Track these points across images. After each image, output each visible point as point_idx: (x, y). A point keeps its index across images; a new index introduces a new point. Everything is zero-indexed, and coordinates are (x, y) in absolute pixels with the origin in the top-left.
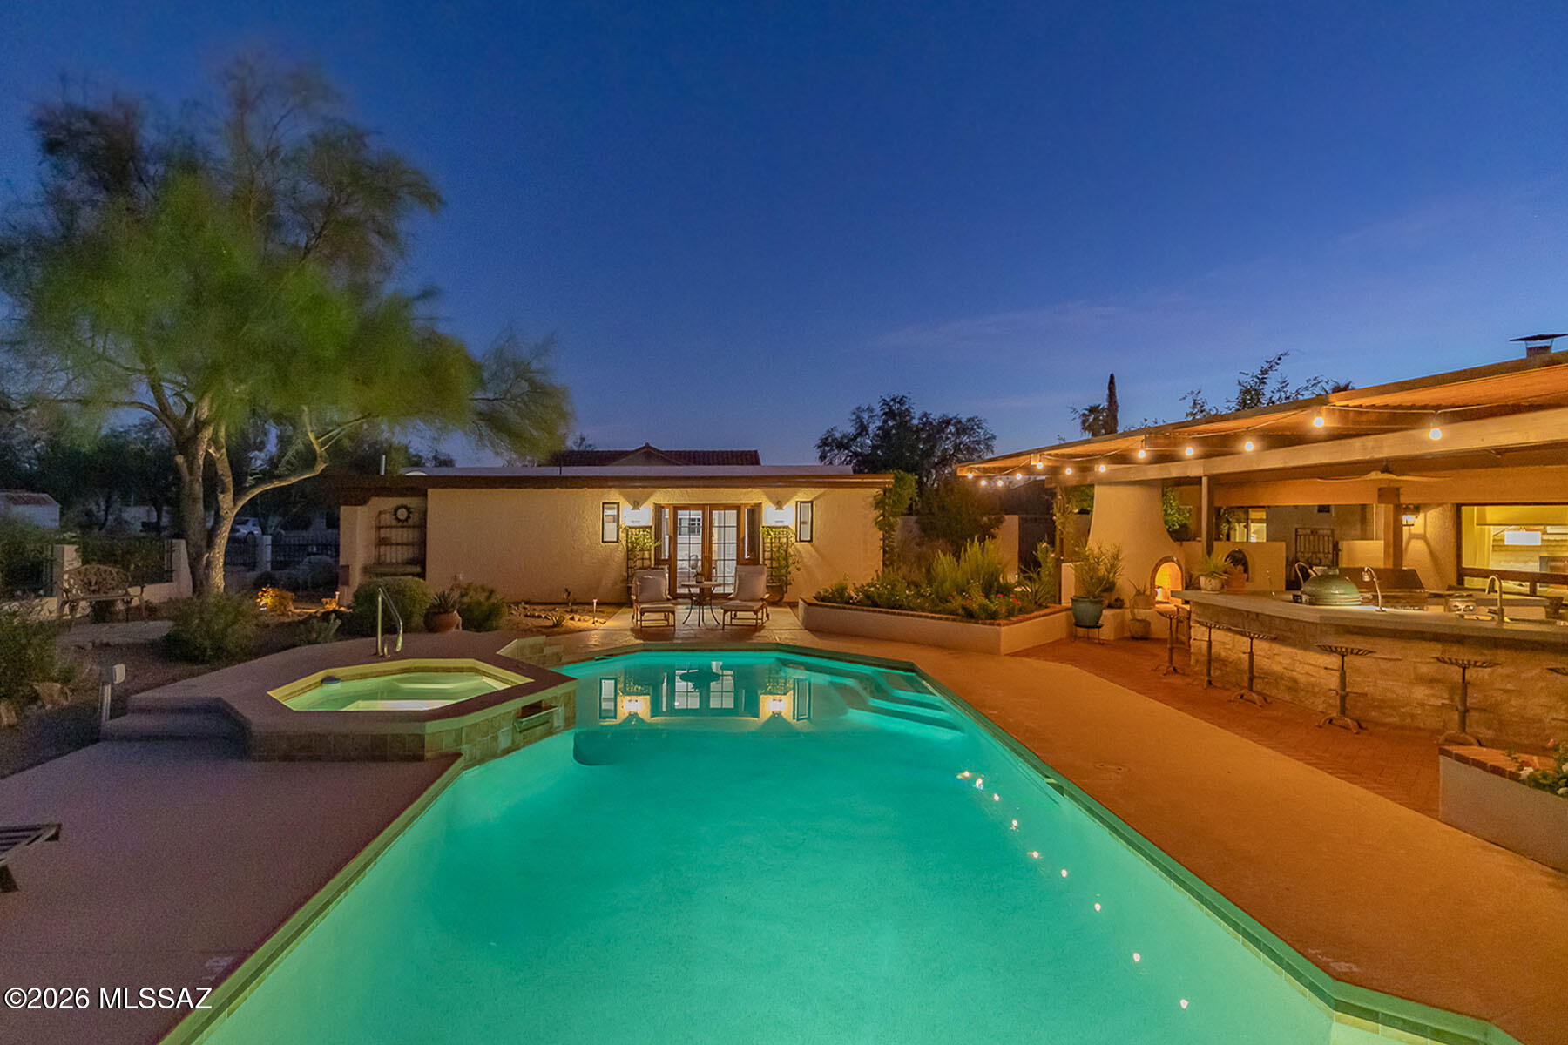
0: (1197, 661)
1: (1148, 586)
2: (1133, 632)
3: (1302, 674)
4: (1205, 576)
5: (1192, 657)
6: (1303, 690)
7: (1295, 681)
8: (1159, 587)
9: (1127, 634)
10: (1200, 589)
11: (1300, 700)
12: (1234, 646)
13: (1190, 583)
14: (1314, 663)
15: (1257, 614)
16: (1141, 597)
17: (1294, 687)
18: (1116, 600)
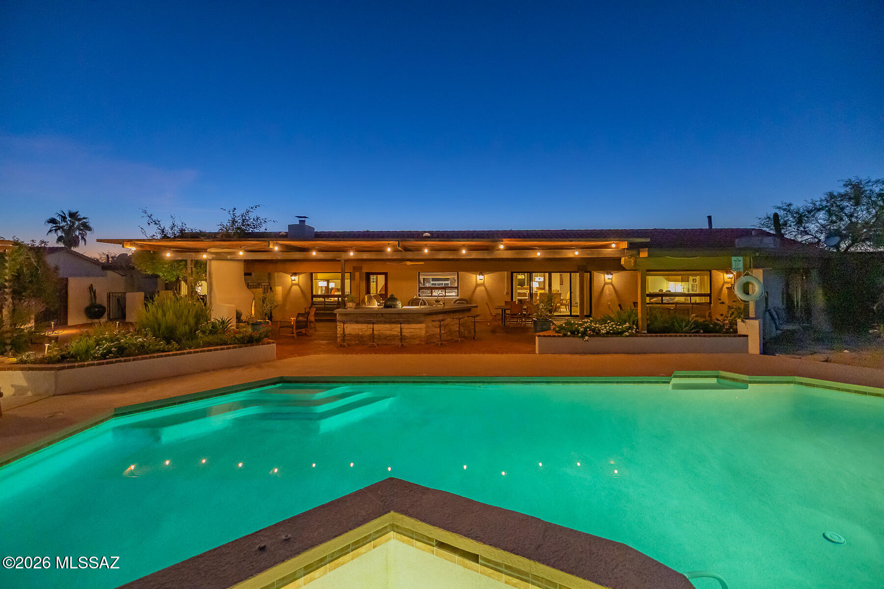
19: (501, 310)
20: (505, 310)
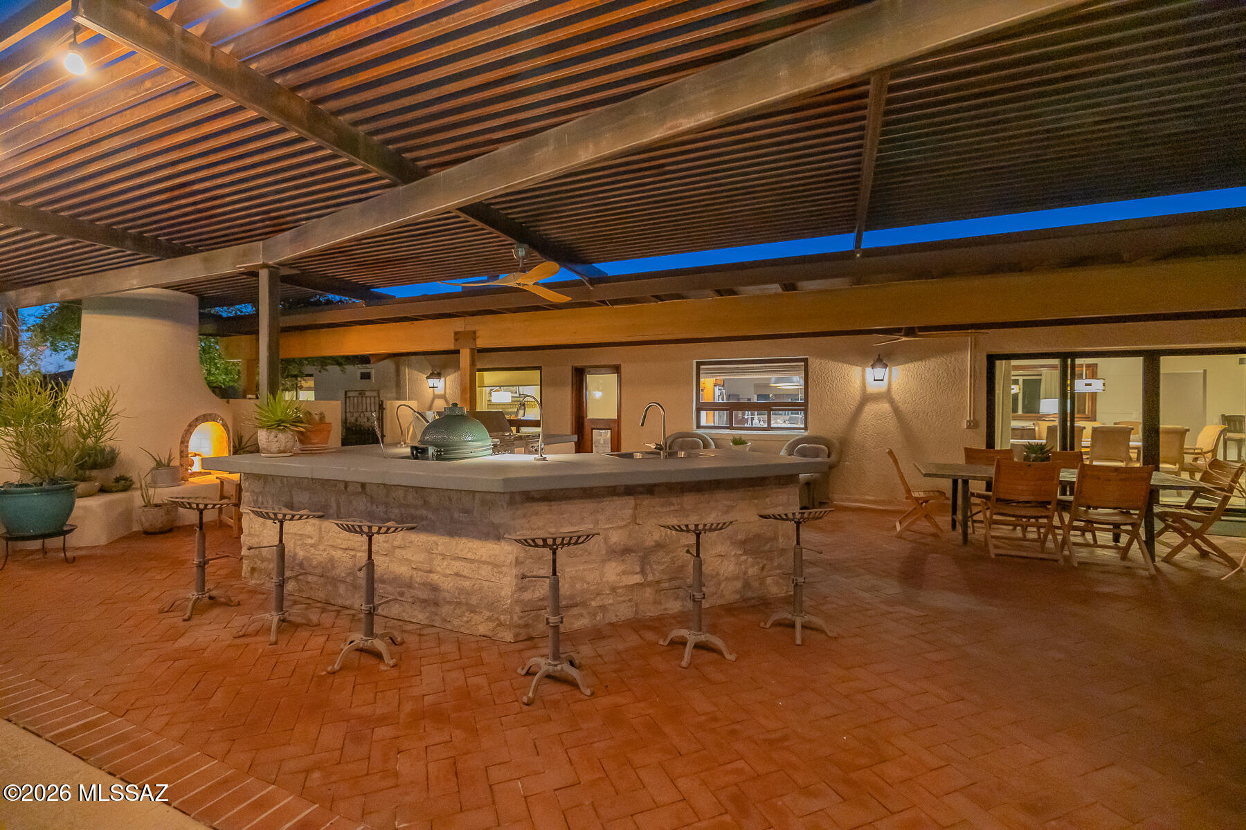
0: (253, 570)
1: (176, 454)
2: (147, 525)
3: (446, 576)
4: (269, 428)
5: (245, 562)
6: (449, 603)
7: (435, 588)
8: (195, 455)
9: (136, 528)
10: (258, 451)
11: (444, 620)
12: (321, 539)
13: (241, 445)
14: (469, 556)
15: (363, 485)
16: (163, 471)
17: (432, 598)
18: (117, 480)
19: (951, 480)
20: (966, 482)
